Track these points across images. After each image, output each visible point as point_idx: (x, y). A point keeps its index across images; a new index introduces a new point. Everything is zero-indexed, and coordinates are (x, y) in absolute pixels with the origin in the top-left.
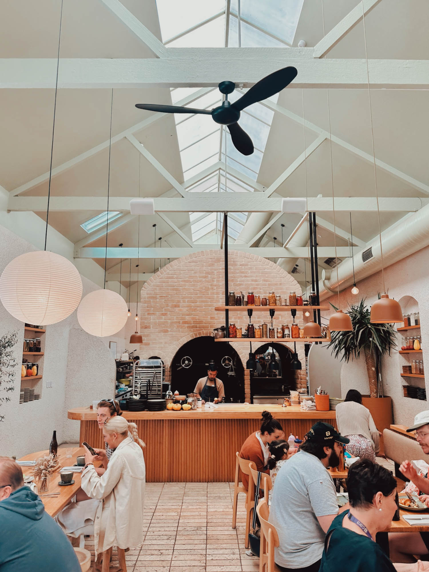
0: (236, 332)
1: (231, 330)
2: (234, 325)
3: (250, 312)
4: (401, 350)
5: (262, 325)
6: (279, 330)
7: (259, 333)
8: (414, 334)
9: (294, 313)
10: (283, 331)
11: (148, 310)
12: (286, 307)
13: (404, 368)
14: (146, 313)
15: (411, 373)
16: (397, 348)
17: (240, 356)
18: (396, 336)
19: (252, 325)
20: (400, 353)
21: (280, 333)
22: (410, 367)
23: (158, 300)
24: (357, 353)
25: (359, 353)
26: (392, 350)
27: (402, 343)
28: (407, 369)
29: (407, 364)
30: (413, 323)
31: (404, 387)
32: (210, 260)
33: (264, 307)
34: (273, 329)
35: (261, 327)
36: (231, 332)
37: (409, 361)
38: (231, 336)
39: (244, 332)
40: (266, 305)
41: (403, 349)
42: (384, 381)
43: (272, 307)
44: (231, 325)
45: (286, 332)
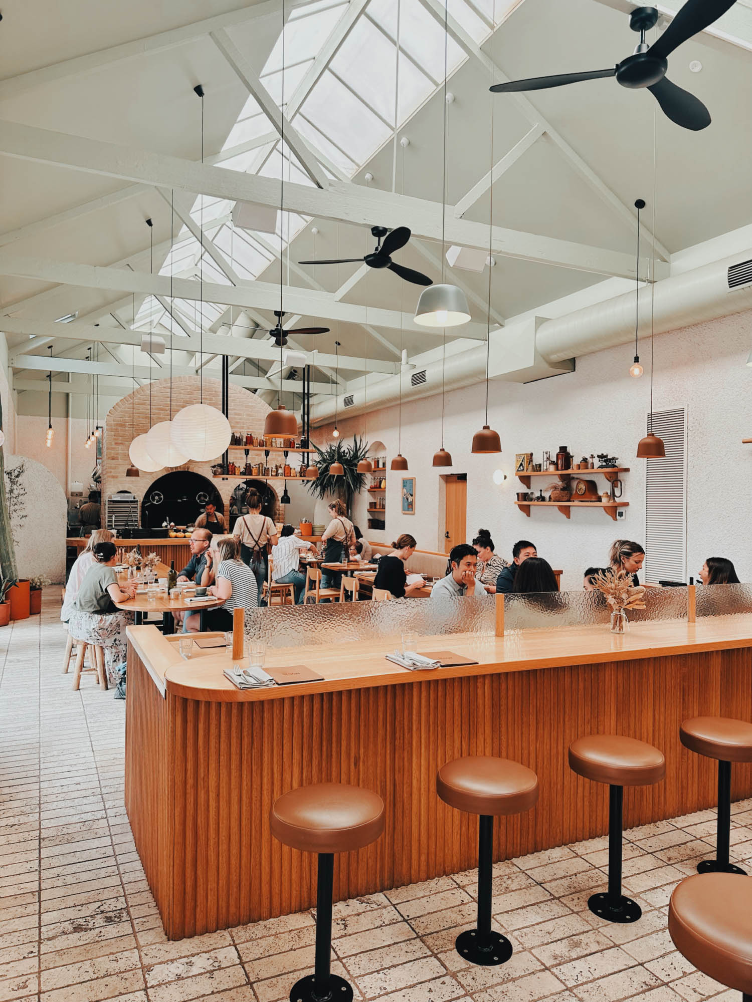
0: (235, 469)
1: (230, 468)
2: (233, 463)
3: (247, 452)
4: (369, 488)
5: (259, 465)
6: (274, 469)
7: (256, 471)
8: (382, 474)
9: (286, 454)
10: (277, 471)
11: (116, 439)
12: (281, 449)
13: (371, 504)
14: (113, 443)
15: (376, 508)
16: (366, 487)
17: (220, 492)
18: (367, 476)
19: (250, 464)
20: (369, 491)
21: (274, 471)
22: (375, 503)
23: (127, 428)
24: (332, 491)
25: (334, 492)
26: (362, 489)
27: (371, 482)
28: (373, 505)
29: (373, 501)
30: (381, 466)
31: (369, 520)
32: (189, 387)
33: (261, 448)
34: (268, 468)
35: (258, 466)
36: (230, 470)
37: (375, 498)
38: (230, 473)
39: (242, 470)
40: (263, 446)
41: (371, 488)
42: (353, 514)
43: (267, 449)
44: (230, 463)
45: (280, 471)
